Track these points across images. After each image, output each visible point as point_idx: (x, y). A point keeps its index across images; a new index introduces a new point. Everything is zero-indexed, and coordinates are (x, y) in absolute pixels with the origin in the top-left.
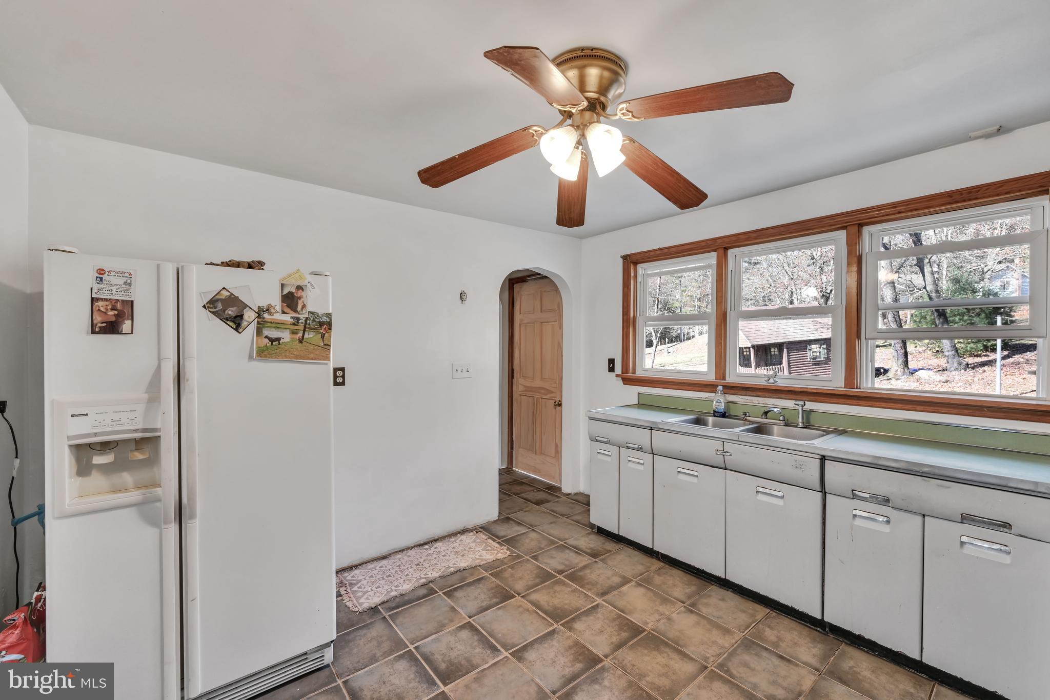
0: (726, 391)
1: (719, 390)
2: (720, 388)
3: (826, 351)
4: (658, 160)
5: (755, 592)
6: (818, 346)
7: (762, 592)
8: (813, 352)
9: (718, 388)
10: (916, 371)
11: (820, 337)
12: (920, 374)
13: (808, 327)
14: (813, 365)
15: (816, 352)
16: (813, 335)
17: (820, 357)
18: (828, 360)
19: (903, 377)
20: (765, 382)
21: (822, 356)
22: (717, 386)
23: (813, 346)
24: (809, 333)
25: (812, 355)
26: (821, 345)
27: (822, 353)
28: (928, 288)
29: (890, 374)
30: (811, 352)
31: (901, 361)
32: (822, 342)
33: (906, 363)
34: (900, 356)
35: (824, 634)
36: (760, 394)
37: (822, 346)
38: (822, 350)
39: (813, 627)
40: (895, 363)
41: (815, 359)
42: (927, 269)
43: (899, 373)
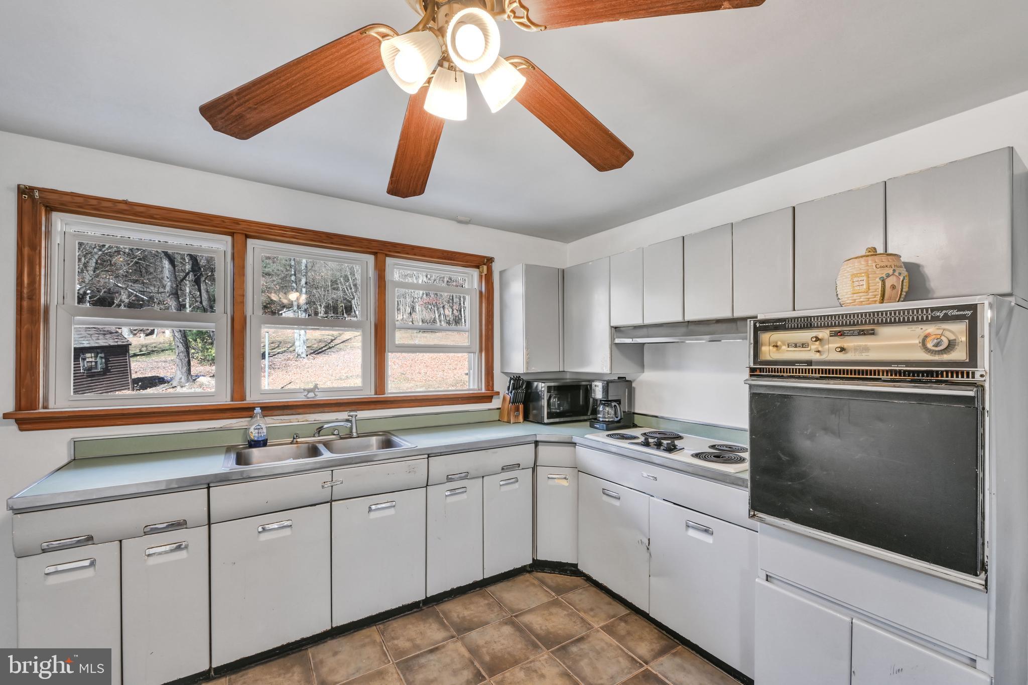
0: (266, 413)
1: (257, 413)
2: (258, 410)
3: (104, 360)
4: (440, 131)
5: (361, 620)
6: (93, 355)
7: (374, 612)
8: (87, 362)
9: (255, 411)
10: (198, 376)
11: (97, 345)
12: (201, 379)
13: (79, 333)
14: (88, 376)
15: (91, 362)
16: (87, 342)
17: (96, 367)
18: (106, 371)
19: (187, 384)
20: (304, 397)
21: (99, 366)
22: (254, 408)
23: (88, 355)
24: (80, 339)
25: (86, 366)
26: (98, 353)
27: (99, 362)
28: (204, 304)
29: (175, 383)
30: (85, 362)
31: (185, 369)
32: (99, 351)
33: (189, 370)
34: (184, 364)
35: (420, 611)
36: (301, 411)
37: (100, 355)
38: (98, 360)
39: (410, 612)
40: (179, 371)
41: (91, 370)
42: (203, 287)
43: (183, 380)
